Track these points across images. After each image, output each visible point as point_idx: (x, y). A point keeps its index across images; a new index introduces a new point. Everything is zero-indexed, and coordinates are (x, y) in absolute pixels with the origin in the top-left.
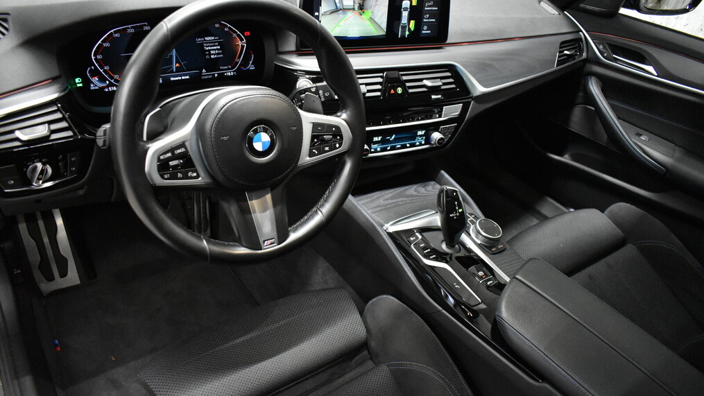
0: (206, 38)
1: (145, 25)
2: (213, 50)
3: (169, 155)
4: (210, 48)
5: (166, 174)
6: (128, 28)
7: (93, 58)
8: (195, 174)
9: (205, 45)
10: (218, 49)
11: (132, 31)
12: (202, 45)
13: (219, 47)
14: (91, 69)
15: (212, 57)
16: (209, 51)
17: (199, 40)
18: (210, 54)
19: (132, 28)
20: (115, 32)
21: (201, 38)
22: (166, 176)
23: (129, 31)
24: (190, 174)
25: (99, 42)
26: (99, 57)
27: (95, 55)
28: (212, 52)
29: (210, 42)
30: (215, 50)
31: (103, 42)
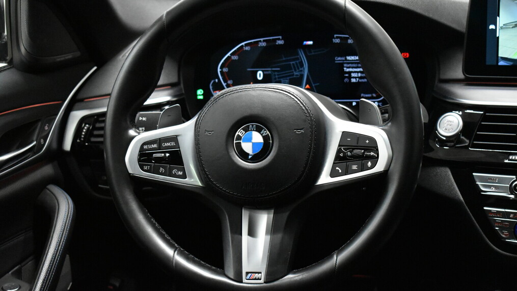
0: (349, 58)
1: (279, 39)
2: (355, 72)
3: (155, 146)
4: (351, 70)
5: (146, 165)
6: (260, 41)
7: (219, 70)
8: (180, 173)
9: (345, 65)
10: (360, 72)
11: (264, 44)
12: (341, 66)
13: (361, 70)
14: (215, 82)
15: (353, 80)
16: (350, 73)
17: (339, 58)
18: (350, 77)
19: (264, 41)
20: (246, 45)
21: (341, 57)
22: (146, 168)
23: (261, 44)
24: (174, 171)
25: (229, 54)
26: (225, 70)
27: (221, 68)
28: (353, 75)
29: (352, 62)
30: (358, 72)
31: (232, 54)
